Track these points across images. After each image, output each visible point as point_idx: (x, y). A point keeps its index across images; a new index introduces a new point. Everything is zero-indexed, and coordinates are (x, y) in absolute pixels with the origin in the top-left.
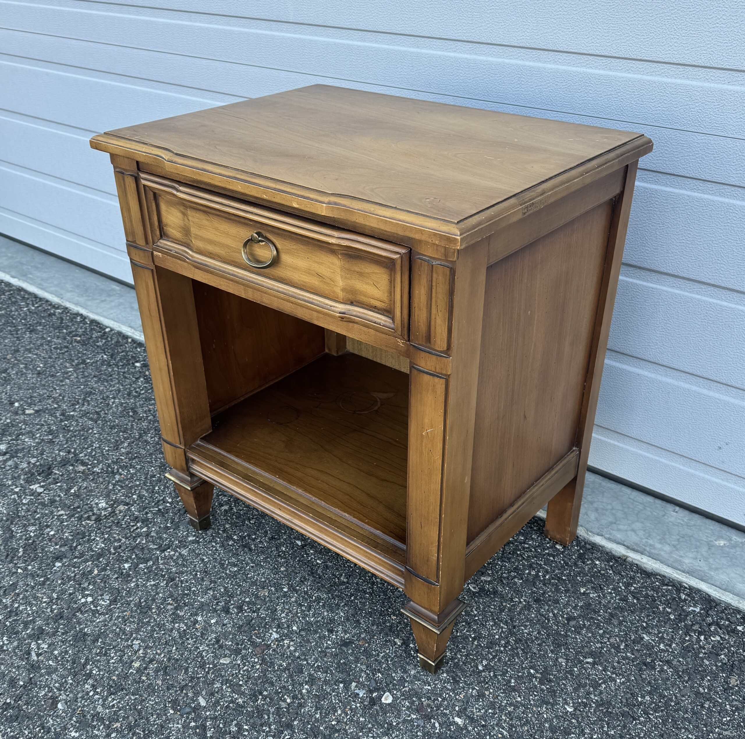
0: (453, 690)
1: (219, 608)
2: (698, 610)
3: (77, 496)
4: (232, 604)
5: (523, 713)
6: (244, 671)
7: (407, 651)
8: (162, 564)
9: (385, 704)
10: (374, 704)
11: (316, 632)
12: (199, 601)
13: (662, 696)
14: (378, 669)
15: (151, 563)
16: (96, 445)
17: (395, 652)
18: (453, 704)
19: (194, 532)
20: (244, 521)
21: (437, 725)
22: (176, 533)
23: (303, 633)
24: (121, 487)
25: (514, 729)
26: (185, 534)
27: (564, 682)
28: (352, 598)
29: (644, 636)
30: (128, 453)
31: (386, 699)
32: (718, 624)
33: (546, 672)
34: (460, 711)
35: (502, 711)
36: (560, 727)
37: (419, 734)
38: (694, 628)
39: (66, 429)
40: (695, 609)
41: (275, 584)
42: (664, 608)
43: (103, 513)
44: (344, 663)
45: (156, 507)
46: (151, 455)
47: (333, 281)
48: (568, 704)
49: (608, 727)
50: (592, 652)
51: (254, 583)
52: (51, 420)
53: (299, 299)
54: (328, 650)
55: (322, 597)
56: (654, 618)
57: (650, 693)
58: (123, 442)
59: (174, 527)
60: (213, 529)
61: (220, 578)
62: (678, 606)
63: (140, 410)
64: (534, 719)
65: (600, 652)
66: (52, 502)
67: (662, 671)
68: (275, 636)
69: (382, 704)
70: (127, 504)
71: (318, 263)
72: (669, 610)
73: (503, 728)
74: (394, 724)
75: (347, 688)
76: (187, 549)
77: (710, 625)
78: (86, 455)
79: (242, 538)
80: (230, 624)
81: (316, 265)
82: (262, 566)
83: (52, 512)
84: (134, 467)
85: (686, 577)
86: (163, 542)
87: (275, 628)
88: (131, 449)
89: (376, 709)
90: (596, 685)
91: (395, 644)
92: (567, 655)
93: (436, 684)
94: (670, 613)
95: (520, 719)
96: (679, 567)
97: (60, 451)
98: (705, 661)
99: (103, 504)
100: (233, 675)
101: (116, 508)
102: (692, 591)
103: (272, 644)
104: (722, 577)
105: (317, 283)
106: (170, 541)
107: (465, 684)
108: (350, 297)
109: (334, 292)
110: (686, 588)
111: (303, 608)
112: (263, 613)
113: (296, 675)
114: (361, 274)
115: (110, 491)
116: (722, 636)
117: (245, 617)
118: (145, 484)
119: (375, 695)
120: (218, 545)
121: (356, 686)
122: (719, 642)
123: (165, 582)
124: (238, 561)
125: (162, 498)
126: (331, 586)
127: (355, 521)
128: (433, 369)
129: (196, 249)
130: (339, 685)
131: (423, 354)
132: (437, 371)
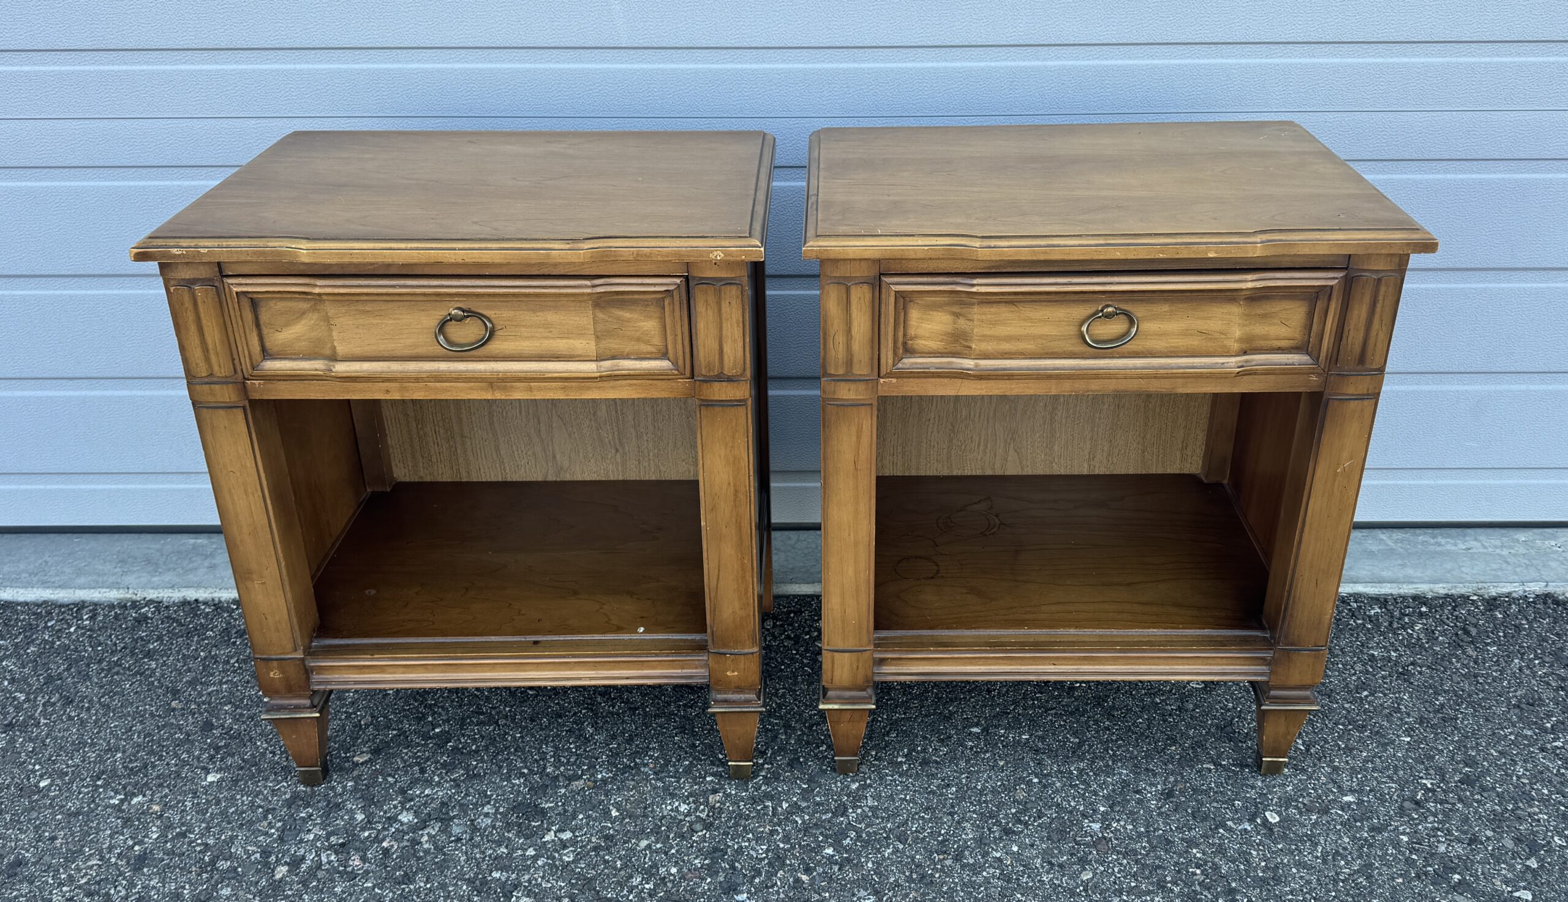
0: (1310, 778)
1: (999, 833)
2: (1378, 610)
3: (629, 815)
4: (1007, 823)
5: (1382, 762)
6: (1119, 873)
7: (1226, 768)
8: (866, 827)
9: (1278, 822)
10: (1270, 828)
11: (1127, 800)
12: (969, 839)
13: (1447, 691)
14: (1229, 798)
15: (852, 833)
16: (548, 749)
17: (1219, 775)
18: (1328, 789)
19: (845, 778)
21: (1339, 812)
22: (827, 789)
23: (1116, 808)
24: (671, 776)
25: (1394, 778)
26: (838, 784)
27: (1373, 721)
28: (1110, 751)
29: (1371, 651)
31: (1275, 818)
32: (1406, 614)
33: (1351, 721)
34: (1339, 791)
37: (1338, 827)
38: (1394, 626)
40: (1375, 610)
41: (1016, 780)
42: (1354, 622)
44: (1192, 811)
47: (1225, 334)
48: (1401, 736)
49: (1449, 736)
50: (1357, 685)
54: (1163, 810)
55: (1081, 766)
56: (1358, 635)
57: (1436, 693)
61: (953, 807)
62: (1361, 614)
65: (1363, 683)
66: (609, 838)
67: (1419, 672)
68: (1096, 826)
69: (1275, 824)
70: (714, 790)
71: (1204, 318)
72: (1359, 622)
73: (1386, 783)
74: (1309, 832)
75: (1228, 829)
76: (869, 798)
77: (1401, 618)
78: (556, 767)
79: (909, 756)
80: (1035, 841)
81: (1199, 322)
83: (631, 849)
86: (828, 805)
87: (1083, 818)
88: (607, 731)
89: (1278, 831)
90: (1398, 710)
91: (1210, 770)
93: (1291, 781)
94: (1364, 624)
98: (1434, 648)
100: (1115, 883)
101: (707, 801)
103: (1106, 835)
105: (1196, 343)
108: (1247, 345)
109: (1226, 346)
112: (1051, 813)
113: (1170, 847)
114: (1264, 316)
116: (1420, 621)
119: (1259, 820)
120: (896, 777)
121: (1234, 823)
122: (1423, 627)
123: (899, 842)
127: (1169, 632)
128: (1365, 392)
129: (978, 355)
130: (1219, 833)
131: (1352, 379)
132: (1370, 392)
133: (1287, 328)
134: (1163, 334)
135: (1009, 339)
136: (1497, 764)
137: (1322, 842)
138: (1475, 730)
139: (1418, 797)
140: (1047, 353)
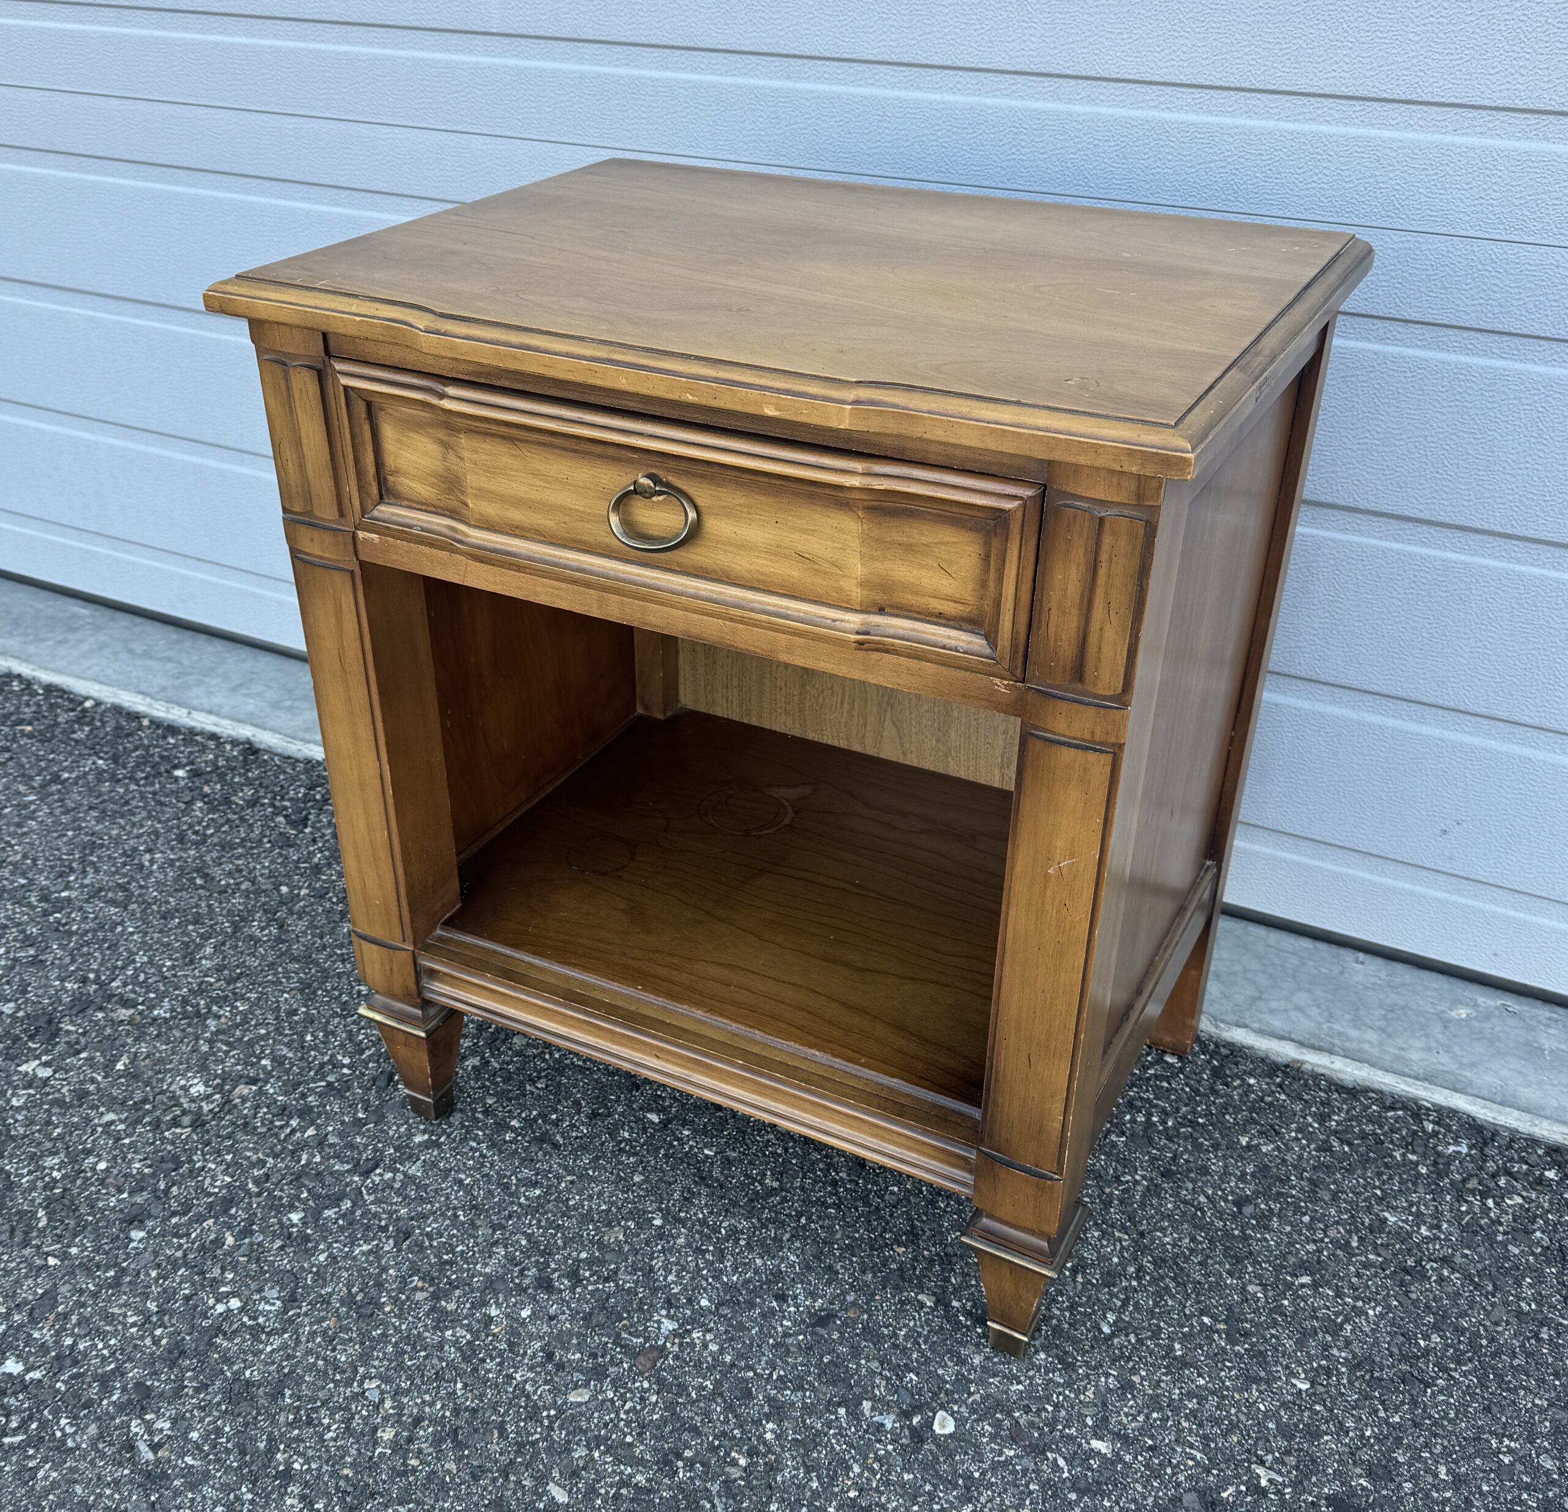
0: (1068, 1384)
1: (527, 1281)
2: (1464, 1150)
3: (132, 1075)
4: (555, 1270)
5: (1218, 1408)
6: (627, 1412)
7: (949, 1315)
8: (372, 1203)
9: (945, 1436)
10: (922, 1441)
11: (751, 1305)
12: (481, 1274)
13: (1459, 1331)
14: (906, 1365)
15: (347, 1204)
16: (141, 958)
17: (928, 1322)
18: (1080, 1414)
19: (420, 1122)
20: (521, 1086)
21: (1061, 1462)
22: (383, 1131)
23: (725, 1311)
24: (228, 1044)
25: (1213, 1445)
26: (402, 1130)
27: (1273, 1332)
28: (803, 1221)
29: (1386, 1214)
30: (219, 969)
31: (943, 1427)
32: (1509, 1173)
33: (1233, 1318)
34: (1095, 1426)
35: (1176, 1411)
36: (1296, 1425)
37: (1032, 1487)
38: (1469, 1186)
39: (61, 931)
40: (1458, 1149)
41: (630, 1212)
42: (1403, 1155)
43: (206, 1107)
44: (831, 1362)
45: (322, 1080)
46: (272, 965)
47: (839, 568)
48: (1296, 1376)
49: (1386, 1410)
50: (1304, 1262)
51: (586, 1218)
52: (21, 914)
53: (752, 610)
54: (790, 1340)
55: (740, 1227)
57: (1436, 1327)
58: (200, 947)
59: (374, 1118)
60: (461, 1111)
61: (510, 1217)
62: (1426, 1146)
63: (216, 872)
64: (1243, 1418)
65: (1319, 1261)
66: (81, 1095)
67: (1441, 1280)
68: (668, 1325)
69: (935, 1438)
70: (253, 1081)
71: (803, 531)
72: (1414, 1158)
73: (1191, 1446)
74: (977, 1475)
75: (855, 1414)
76: (419, 1163)
77: (1494, 1176)
78: (125, 984)
79: (530, 1123)
80: (564, 1313)
81: (796, 536)
82: (592, 1179)
83: (88, 1120)
84: (243, 998)
85: (1425, 1088)
86: (360, 1153)
87: (663, 1308)
88: (224, 959)
89: (930, 1451)
90: (1335, 1330)
91: (922, 1305)
92: (1259, 1277)
93: (1031, 1378)
94: (1417, 1164)
95: (1218, 1422)
96: (1407, 1070)
97: (63, 980)
98: (1510, 1247)
99: (198, 1088)
100: (606, 1425)
101: (230, 1092)
102: (1444, 1115)
103: (668, 1346)
104: (1488, 1079)
105: (795, 574)
106: (375, 1150)
107: (1088, 1367)
108: (879, 597)
109: (840, 590)
110: (1428, 1109)
111: (709, 1257)
112: (627, 1281)
113: (740, 1406)
114: (909, 548)
115: (205, 1057)
116: (1524, 1194)
117: (592, 1293)
118: (279, 1030)
119: (916, 1420)
121: (873, 1409)
122: (1521, 1206)
123: (391, 1241)
124: (537, 1174)
125: (326, 1058)
126: (751, 1200)
127: (839, 1063)
128: (1087, 736)
129: (479, 520)
130: (836, 1413)
131: (1062, 706)
132: (1097, 738)
133: (952, 581)
134: (742, 546)
135: (517, 502)
136: (1427, 1496)
137: (983, 1500)
138: (1446, 1416)
139: (1225, 1495)
140: (575, 541)
